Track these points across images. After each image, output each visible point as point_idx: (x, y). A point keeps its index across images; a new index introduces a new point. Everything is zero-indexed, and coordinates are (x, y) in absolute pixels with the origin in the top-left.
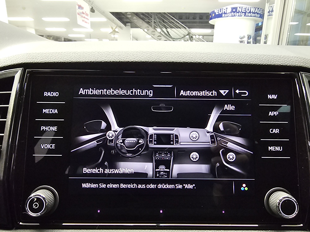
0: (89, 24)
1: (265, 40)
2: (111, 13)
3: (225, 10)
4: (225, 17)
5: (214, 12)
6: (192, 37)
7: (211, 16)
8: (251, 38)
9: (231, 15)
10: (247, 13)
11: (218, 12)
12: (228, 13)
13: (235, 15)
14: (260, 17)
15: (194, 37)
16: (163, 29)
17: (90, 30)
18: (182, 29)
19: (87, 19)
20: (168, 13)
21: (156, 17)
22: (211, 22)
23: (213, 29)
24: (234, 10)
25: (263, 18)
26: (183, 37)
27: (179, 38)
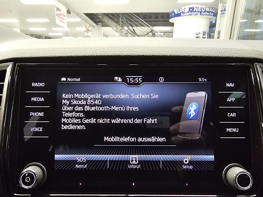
0: (66, 24)
1: (218, 36)
2: (84, 14)
3: (183, 10)
4: (183, 16)
5: (173, 12)
6: (154, 34)
7: (171, 16)
8: (206, 34)
9: (189, 14)
10: (202, 12)
11: (177, 11)
12: (186, 13)
13: (192, 14)
14: (214, 16)
15: (156, 34)
16: (129, 27)
17: (67, 29)
18: (146, 27)
19: (64, 19)
20: (133, 13)
21: (124, 17)
22: (171, 21)
23: (173, 27)
24: (192, 10)
25: (216, 16)
26: (146, 34)
27: (143, 35)
